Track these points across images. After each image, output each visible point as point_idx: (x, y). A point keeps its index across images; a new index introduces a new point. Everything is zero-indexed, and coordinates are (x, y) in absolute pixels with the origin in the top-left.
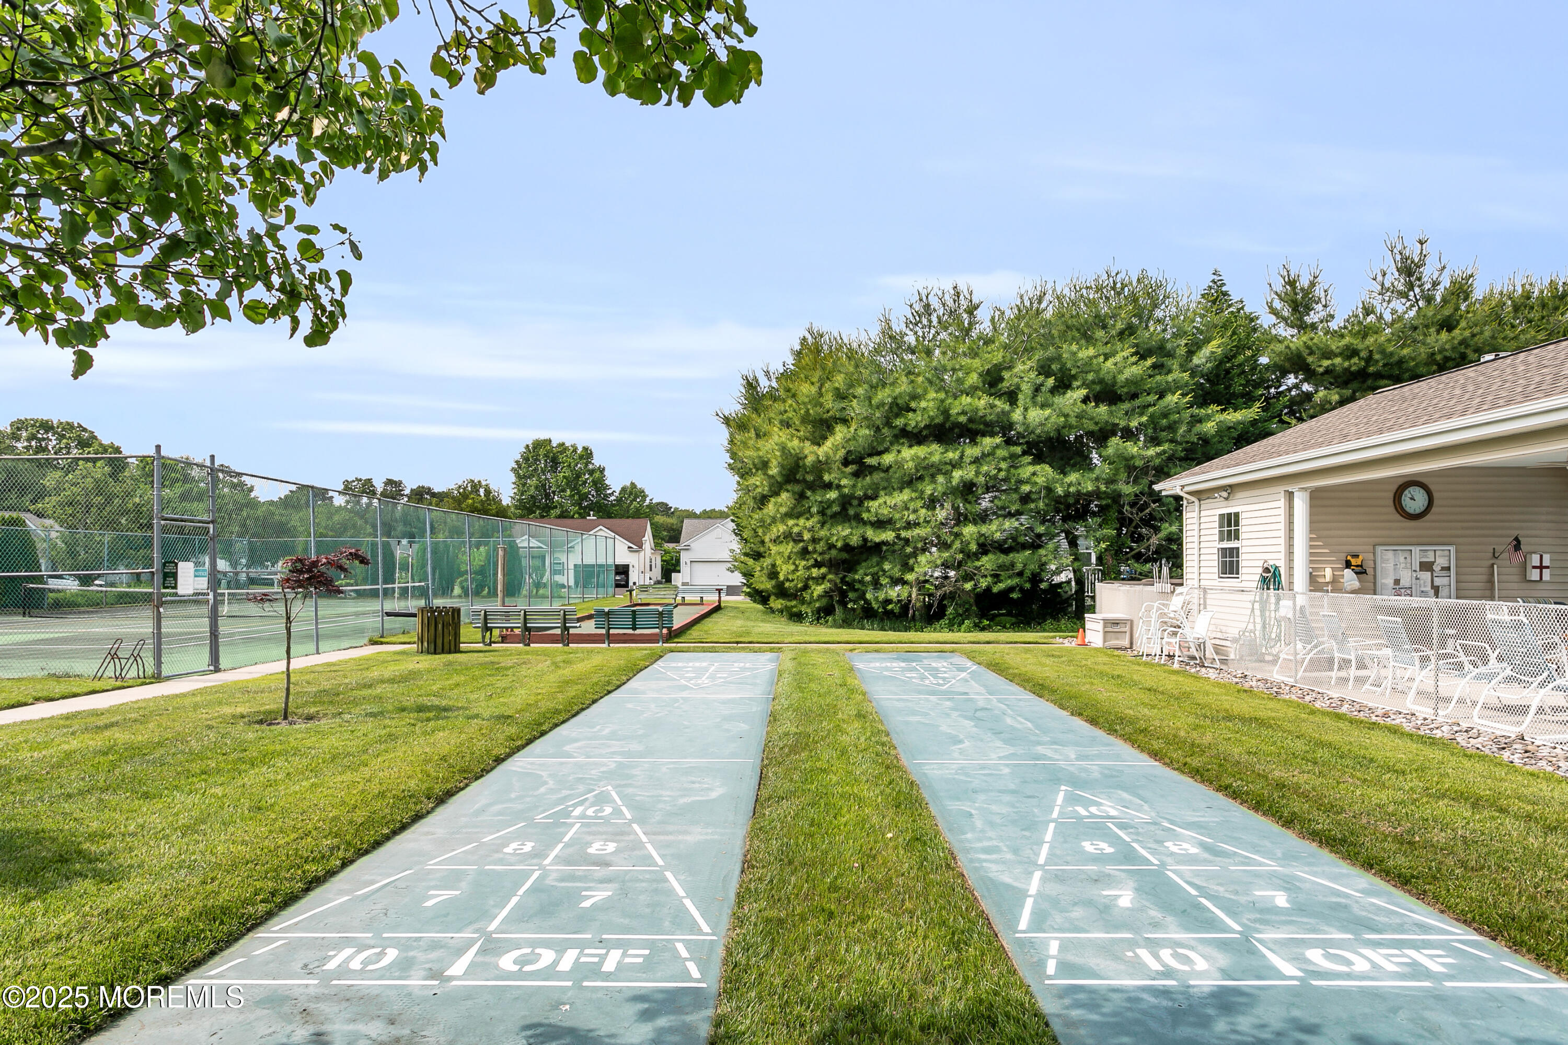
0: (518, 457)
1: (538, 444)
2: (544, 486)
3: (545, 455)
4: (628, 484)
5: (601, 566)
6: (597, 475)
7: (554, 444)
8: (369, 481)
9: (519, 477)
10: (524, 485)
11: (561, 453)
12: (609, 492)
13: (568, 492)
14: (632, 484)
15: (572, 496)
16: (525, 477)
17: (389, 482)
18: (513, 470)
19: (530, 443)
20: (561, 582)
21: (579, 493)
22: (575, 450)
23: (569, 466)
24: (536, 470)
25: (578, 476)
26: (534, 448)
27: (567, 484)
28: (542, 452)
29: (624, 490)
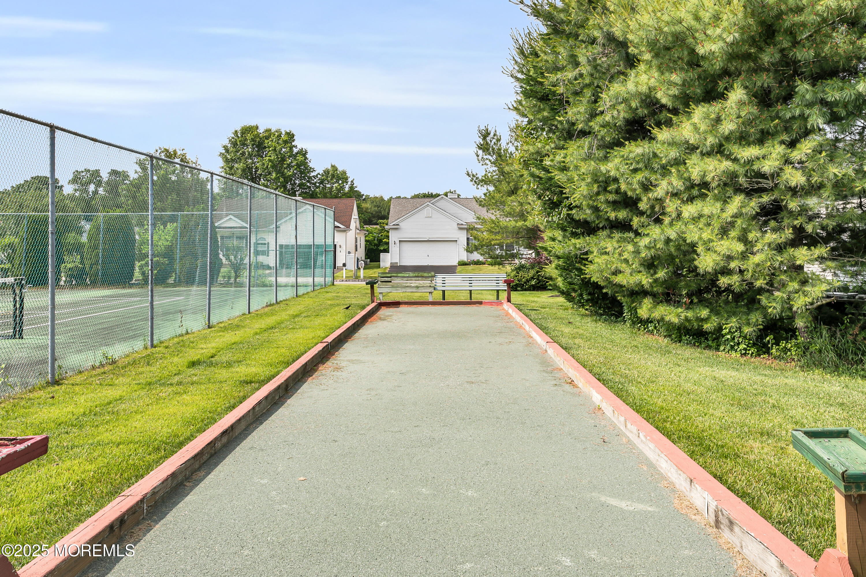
0: (226, 142)
1: (246, 130)
2: (250, 169)
3: (253, 140)
4: (329, 167)
5: (318, 246)
6: (300, 158)
7: (261, 130)
8: (97, 171)
9: (227, 161)
10: (231, 168)
11: (267, 138)
12: (312, 174)
13: (274, 175)
14: (333, 166)
15: (277, 178)
16: (233, 160)
17: (114, 172)
18: (221, 154)
19: (239, 129)
20: (265, 263)
21: (283, 175)
22: (280, 136)
23: (275, 150)
24: (243, 154)
25: (283, 160)
26: (243, 133)
27: (272, 167)
28: (249, 137)
29: (327, 172)
